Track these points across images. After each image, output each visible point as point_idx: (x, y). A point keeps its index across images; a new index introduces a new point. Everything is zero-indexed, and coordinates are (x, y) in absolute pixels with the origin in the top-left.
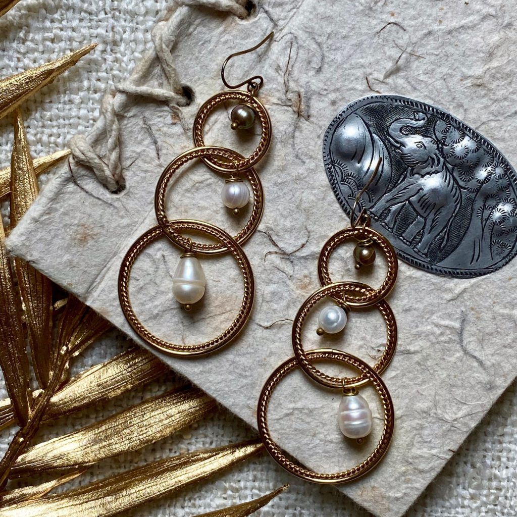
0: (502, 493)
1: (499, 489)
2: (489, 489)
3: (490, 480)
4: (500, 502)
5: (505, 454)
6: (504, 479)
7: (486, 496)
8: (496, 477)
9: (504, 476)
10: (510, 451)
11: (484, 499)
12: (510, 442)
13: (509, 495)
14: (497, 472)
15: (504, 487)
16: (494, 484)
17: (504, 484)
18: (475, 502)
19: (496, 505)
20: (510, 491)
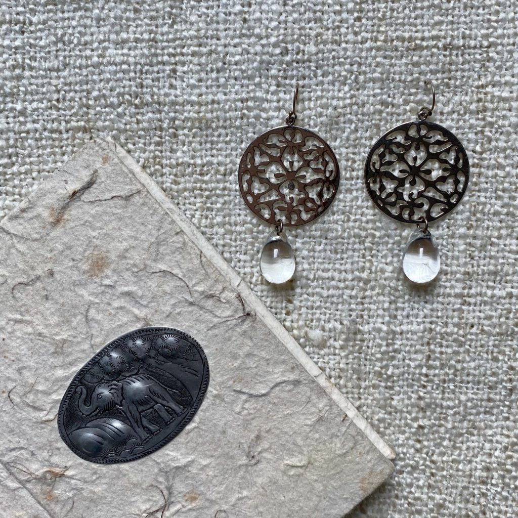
0: (365, 344)
1: (362, 340)
2: (355, 340)
3: (355, 334)
4: (364, 351)
5: (366, 312)
6: (366, 333)
7: (353, 346)
8: (360, 331)
9: (366, 330)
10: (370, 310)
11: (351, 349)
12: (370, 303)
13: (370, 345)
14: (360, 327)
15: (366, 339)
16: (359, 337)
17: (366, 336)
18: (344, 351)
19: (360, 353)
20: (371, 342)
